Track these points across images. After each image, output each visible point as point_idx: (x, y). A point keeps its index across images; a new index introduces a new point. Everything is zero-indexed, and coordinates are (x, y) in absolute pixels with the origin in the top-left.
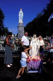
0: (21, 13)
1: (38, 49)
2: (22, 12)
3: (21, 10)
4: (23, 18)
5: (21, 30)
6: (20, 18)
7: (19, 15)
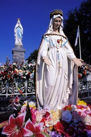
0: (19, 26)
1: (72, 75)
2: (21, 26)
3: (19, 21)
4: (22, 35)
5: (18, 58)
6: (16, 35)
7: (15, 31)
